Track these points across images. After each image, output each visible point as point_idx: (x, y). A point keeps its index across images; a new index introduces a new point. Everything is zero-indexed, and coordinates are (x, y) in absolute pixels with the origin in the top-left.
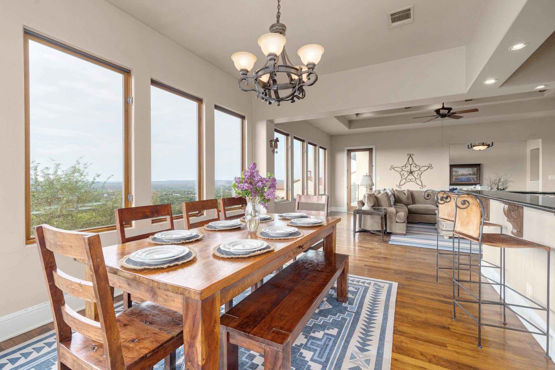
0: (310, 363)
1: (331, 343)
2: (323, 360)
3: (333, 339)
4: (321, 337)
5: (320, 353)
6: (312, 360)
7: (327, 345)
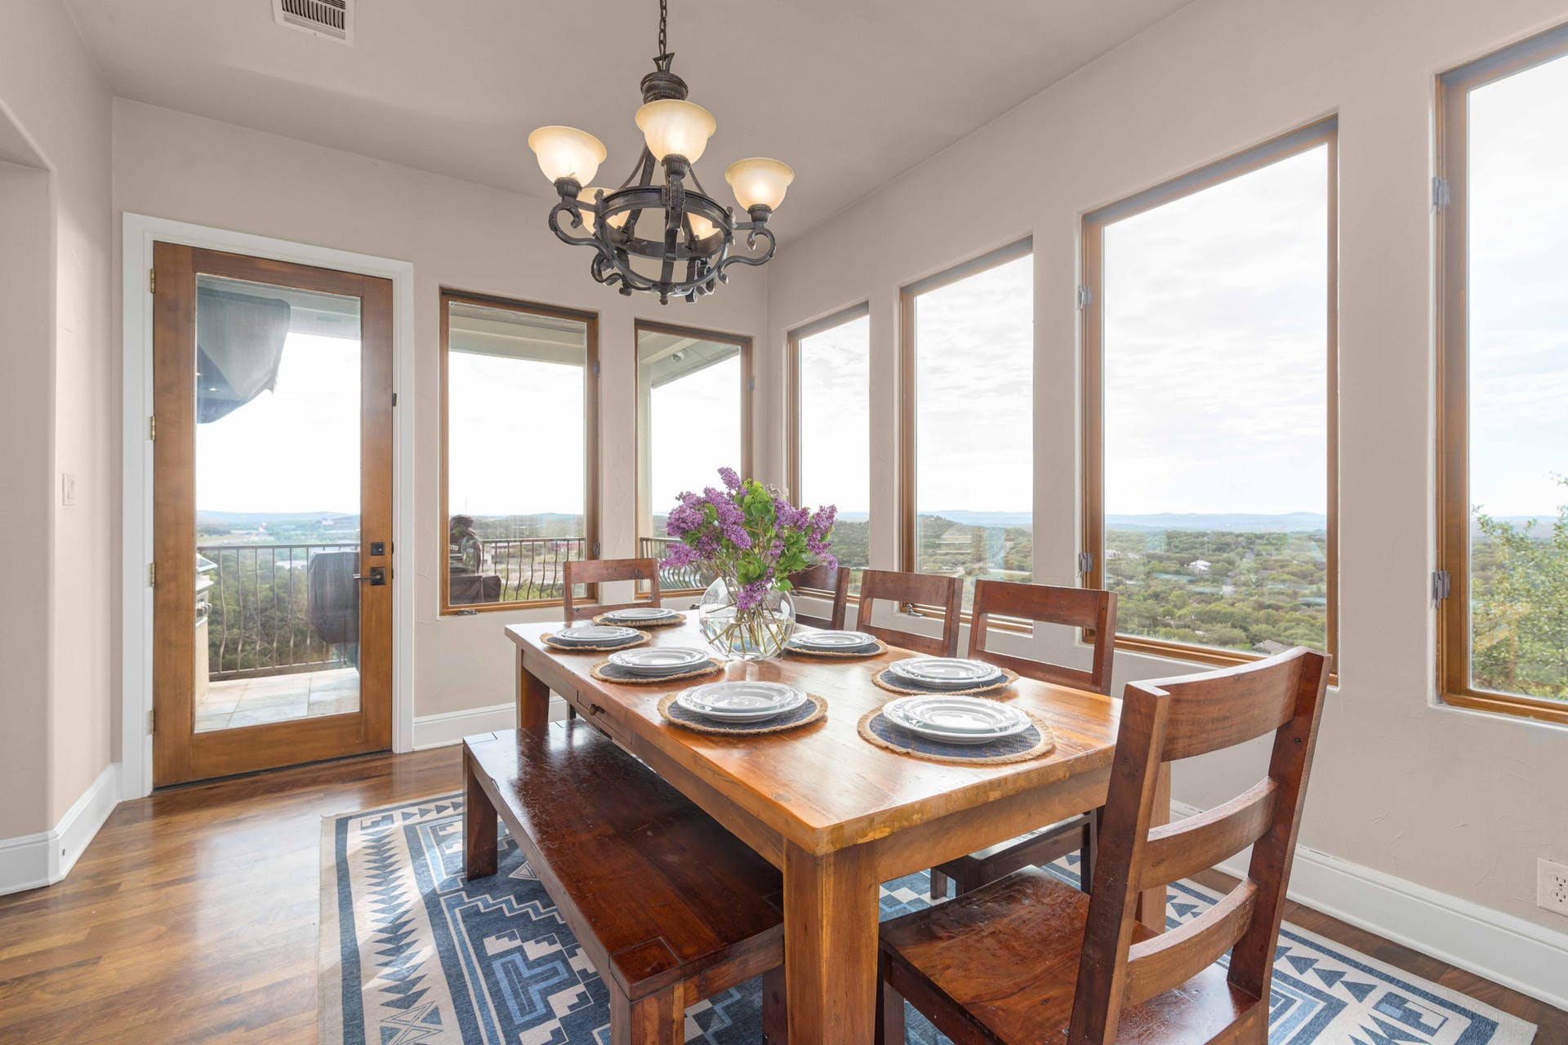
0: (517, 943)
1: (512, 1004)
2: (497, 965)
3: (518, 1020)
4: (553, 999)
5: (516, 969)
6: (520, 949)
7: (516, 995)
